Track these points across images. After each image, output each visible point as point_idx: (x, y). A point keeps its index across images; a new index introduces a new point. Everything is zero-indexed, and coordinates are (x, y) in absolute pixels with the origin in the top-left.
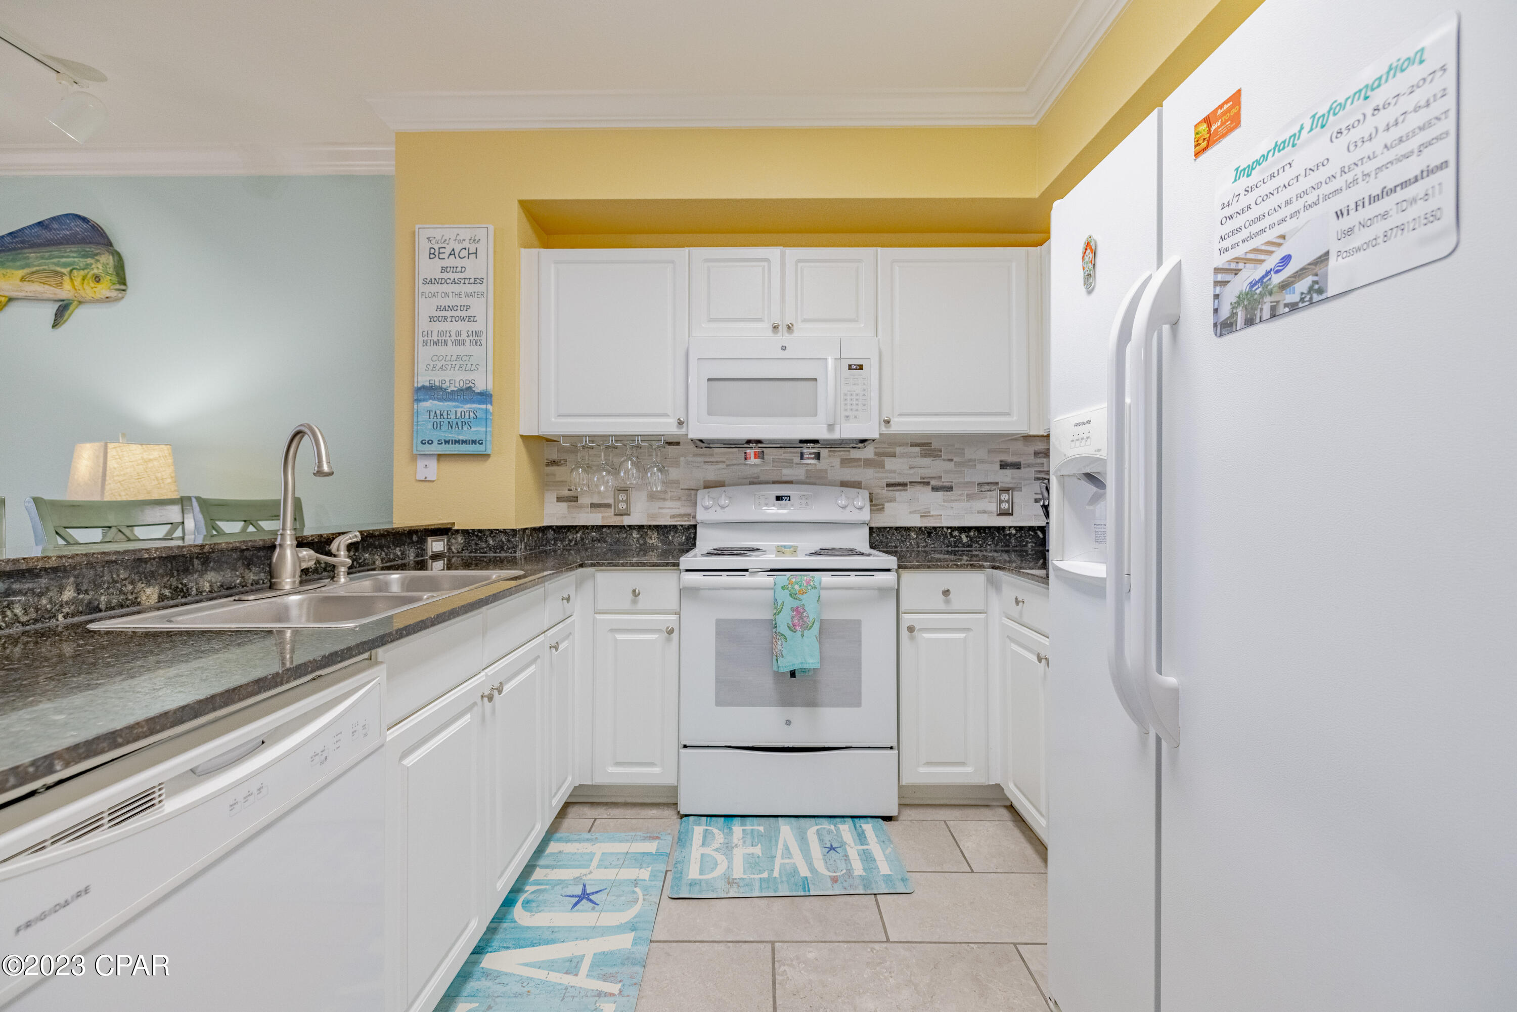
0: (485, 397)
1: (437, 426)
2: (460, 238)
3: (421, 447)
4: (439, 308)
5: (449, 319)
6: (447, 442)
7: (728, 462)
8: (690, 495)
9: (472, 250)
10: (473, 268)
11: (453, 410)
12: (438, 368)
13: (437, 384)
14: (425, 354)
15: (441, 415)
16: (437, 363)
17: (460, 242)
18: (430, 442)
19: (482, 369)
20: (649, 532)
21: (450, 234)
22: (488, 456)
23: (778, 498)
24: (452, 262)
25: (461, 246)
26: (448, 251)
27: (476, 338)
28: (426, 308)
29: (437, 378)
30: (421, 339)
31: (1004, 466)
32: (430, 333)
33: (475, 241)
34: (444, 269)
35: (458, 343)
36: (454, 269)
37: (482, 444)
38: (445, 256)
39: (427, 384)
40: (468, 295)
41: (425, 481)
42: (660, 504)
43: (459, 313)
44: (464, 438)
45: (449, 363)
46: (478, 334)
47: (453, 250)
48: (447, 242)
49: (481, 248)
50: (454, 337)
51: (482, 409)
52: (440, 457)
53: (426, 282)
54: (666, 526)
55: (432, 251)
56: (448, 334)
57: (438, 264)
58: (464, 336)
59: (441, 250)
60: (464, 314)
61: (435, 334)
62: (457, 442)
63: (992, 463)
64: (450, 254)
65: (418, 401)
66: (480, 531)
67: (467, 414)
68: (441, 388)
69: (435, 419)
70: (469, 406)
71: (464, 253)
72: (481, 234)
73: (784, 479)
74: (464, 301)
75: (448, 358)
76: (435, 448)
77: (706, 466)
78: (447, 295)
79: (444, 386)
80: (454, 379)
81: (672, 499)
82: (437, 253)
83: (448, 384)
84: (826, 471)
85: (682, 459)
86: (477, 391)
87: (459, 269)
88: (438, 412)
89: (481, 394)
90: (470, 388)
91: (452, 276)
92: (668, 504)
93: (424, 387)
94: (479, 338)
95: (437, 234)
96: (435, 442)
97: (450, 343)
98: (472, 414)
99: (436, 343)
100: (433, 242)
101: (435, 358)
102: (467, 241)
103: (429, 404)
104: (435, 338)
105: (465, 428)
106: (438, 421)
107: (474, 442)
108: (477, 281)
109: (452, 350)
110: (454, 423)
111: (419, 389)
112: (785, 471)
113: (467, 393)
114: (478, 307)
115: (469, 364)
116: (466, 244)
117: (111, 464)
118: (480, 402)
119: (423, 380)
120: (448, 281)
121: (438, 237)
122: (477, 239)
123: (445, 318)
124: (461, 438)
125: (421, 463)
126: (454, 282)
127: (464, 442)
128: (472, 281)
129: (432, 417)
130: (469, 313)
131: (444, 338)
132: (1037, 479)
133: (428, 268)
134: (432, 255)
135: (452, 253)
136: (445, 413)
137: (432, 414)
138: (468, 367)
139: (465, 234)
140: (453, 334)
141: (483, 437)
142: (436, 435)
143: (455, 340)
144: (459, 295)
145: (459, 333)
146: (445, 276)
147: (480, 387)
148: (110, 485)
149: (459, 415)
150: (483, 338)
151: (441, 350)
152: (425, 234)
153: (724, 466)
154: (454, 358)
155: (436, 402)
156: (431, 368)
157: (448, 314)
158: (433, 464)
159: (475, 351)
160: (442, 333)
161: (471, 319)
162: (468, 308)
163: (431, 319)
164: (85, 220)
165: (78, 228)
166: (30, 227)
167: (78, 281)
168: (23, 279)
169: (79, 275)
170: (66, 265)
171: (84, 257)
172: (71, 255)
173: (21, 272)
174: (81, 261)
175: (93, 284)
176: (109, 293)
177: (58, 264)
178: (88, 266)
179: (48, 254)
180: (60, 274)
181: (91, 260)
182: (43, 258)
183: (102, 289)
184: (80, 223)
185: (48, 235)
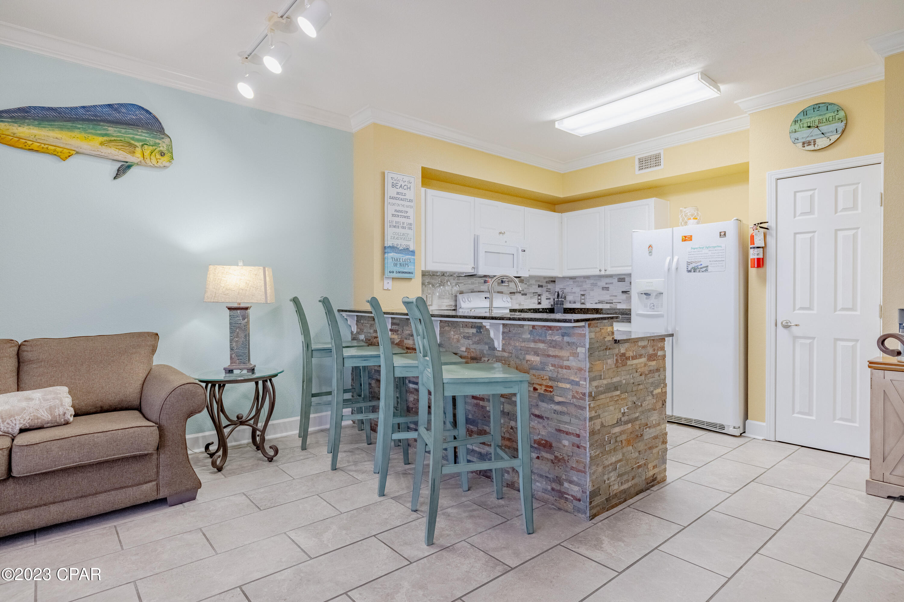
0: (413, 253)
1: (395, 265)
2: (404, 180)
3: (389, 274)
4: (396, 211)
5: (400, 216)
6: (399, 272)
8: (452, 297)
9: (408, 186)
10: (410, 194)
11: (402, 258)
12: (395, 238)
13: (395, 246)
14: (390, 232)
15: (397, 260)
16: (395, 236)
17: (404, 182)
18: (393, 272)
19: (412, 240)
21: (400, 177)
22: (413, 278)
24: (400, 190)
25: (404, 184)
26: (399, 186)
28: (390, 210)
29: (395, 243)
30: (388, 224)
31: (539, 286)
32: (392, 221)
33: (409, 183)
34: (398, 193)
35: (403, 228)
36: (401, 194)
37: (412, 274)
39: (390, 245)
40: (407, 207)
41: (388, 290)
42: (442, 300)
43: (403, 214)
45: (400, 236)
46: (410, 224)
47: (401, 185)
48: (399, 181)
49: (413, 186)
50: (401, 225)
51: (412, 258)
52: (394, 279)
53: (390, 198)
55: (393, 184)
56: (399, 223)
57: (395, 190)
58: (405, 225)
59: (397, 184)
60: (405, 215)
61: (394, 222)
62: (403, 272)
63: (536, 285)
64: (400, 187)
65: (387, 253)
67: (407, 260)
68: (397, 248)
69: (395, 262)
70: (407, 256)
71: (405, 187)
72: (412, 180)
73: (482, 290)
74: (405, 209)
75: (399, 234)
76: (395, 275)
78: (399, 205)
79: (398, 247)
80: (401, 243)
81: (446, 298)
82: (395, 185)
83: (399, 246)
86: (410, 250)
87: (403, 194)
88: (396, 259)
89: (412, 251)
90: (408, 248)
91: (401, 197)
92: (445, 300)
93: (390, 247)
94: (411, 227)
95: (395, 176)
96: (395, 272)
97: (400, 227)
98: (409, 260)
99: (395, 227)
100: (394, 180)
101: (394, 234)
102: (407, 182)
103: (392, 255)
104: (394, 224)
105: (406, 266)
106: (396, 262)
107: (410, 273)
108: (411, 201)
109: (401, 231)
110: (402, 264)
111: (386, 247)
113: (407, 251)
114: (411, 212)
115: (408, 237)
116: (406, 183)
118: (412, 255)
119: (388, 243)
120: (399, 199)
121: (396, 178)
122: (410, 181)
124: (405, 271)
125: (386, 282)
126: (401, 200)
127: (406, 273)
128: (408, 200)
129: (393, 261)
130: (407, 215)
131: (398, 225)
132: (547, 291)
133: (391, 191)
134: (393, 186)
135: (401, 186)
136: (398, 259)
137: (394, 259)
138: (407, 239)
139: (406, 179)
140: (401, 224)
141: (412, 271)
142: (395, 269)
143: (402, 226)
144: (403, 206)
145: (403, 223)
146: (398, 196)
147: (411, 249)
149: (404, 260)
150: (413, 226)
151: (396, 230)
152: (389, 175)
154: (402, 234)
155: (395, 254)
156: (393, 238)
157: (399, 214)
158: (390, 281)
159: (410, 232)
160: (396, 222)
161: (408, 217)
162: (407, 212)
163: (392, 215)
164: (147, 111)
165: (143, 116)
166: (101, 106)
167: (147, 153)
168: (102, 144)
169: (148, 150)
170: (138, 140)
171: (153, 137)
172: (142, 135)
173: (101, 139)
174: (152, 141)
175: (158, 156)
176: (167, 164)
177: (133, 139)
178: (156, 144)
179: (123, 131)
180: (135, 147)
181: (157, 141)
182: (120, 132)
183: (164, 161)
184: (143, 112)
185: (118, 115)
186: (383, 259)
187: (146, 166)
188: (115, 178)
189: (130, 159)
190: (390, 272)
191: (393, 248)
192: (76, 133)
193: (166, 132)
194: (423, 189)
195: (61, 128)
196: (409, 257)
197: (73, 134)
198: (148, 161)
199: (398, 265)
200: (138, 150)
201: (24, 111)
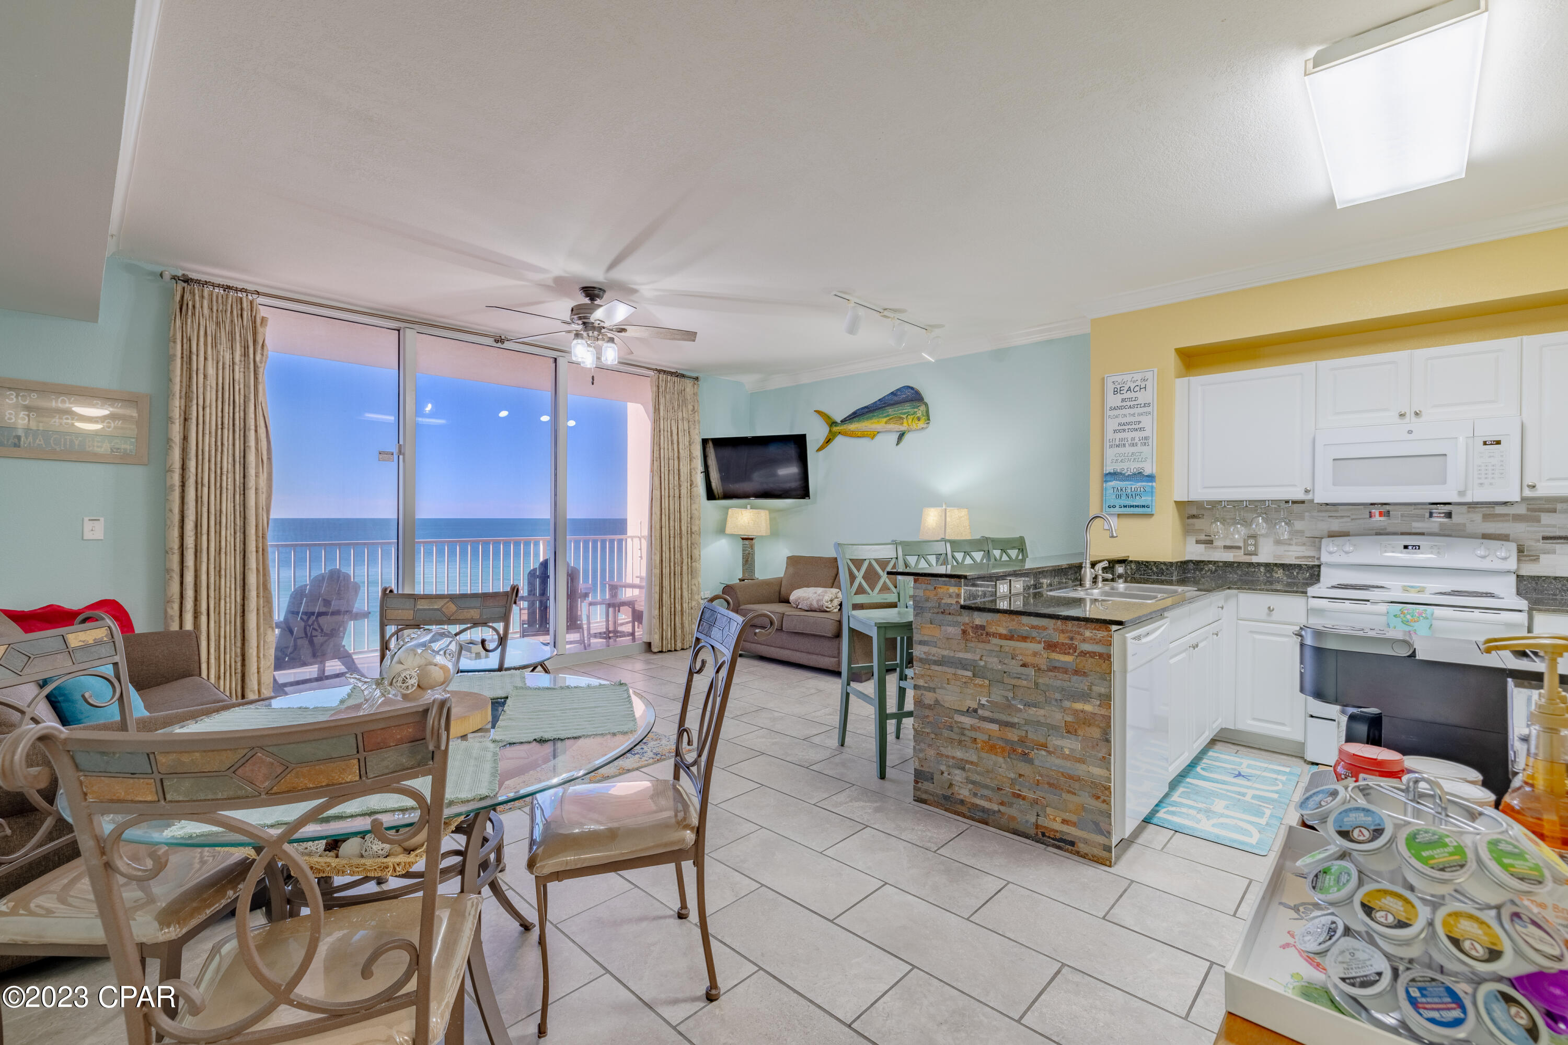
0: (1151, 478)
1: (1119, 497)
2: (1135, 379)
3: (1108, 509)
4: (1120, 424)
5: (1127, 431)
6: (1125, 506)
7: (1354, 517)
8: (1314, 542)
9: (1143, 386)
10: (1143, 397)
11: (1129, 487)
12: (1119, 461)
13: (1119, 471)
14: (1110, 453)
15: (1122, 490)
16: (1119, 458)
17: (1134, 382)
18: (1114, 507)
19: (1149, 460)
20: (1275, 568)
21: (1126, 378)
22: (1153, 515)
23: (1406, 547)
24: (1129, 395)
25: (1135, 384)
26: (1126, 389)
27: (1145, 441)
28: (1111, 425)
29: (1118, 467)
30: (1108, 444)
32: (1114, 440)
33: (1144, 380)
34: (1123, 400)
35: (1133, 445)
36: (1130, 399)
37: (1149, 507)
38: (1124, 392)
39: (1112, 471)
40: (1140, 414)
42: (1286, 547)
43: (1133, 426)
44: (1137, 504)
45: (1127, 458)
46: (1146, 438)
47: (1130, 387)
48: (1125, 383)
49: (1149, 384)
50: (1130, 442)
51: (1149, 485)
52: (1119, 515)
53: (1111, 409)
54: (1291, 565)
55: (1116, 390)
56: (1126, 440)
57: (1119, 397)
58: (1137, 440)
59: (1122, 389)
60: (1137, 427)
61: (1118, 440)
62: (1132, 506)
64: (1127, 391)
65: (1106, 481)
66: (1147, 562)
67: (1139, 489)
68: (1121, 474)
69: (1117, 493)
70: (1140, 484)
71: (1137, 389)
72: (1149, 375)
74: (1137, 419)
75: (1126, 455)
76: (1117, 510)
77: (1330, 520)
78: (1125, 416)
79: (1123, 472)
80: (1130, 467)
81: (1297, 544)
82: (1119, 391)
83: (1126, 471)
84: (1464, 525)
85: (1307, 514)
86: (1146, 474)
87: (1133, 399)
88: (1119, 488)
89: (1148, 476)
90: (1140, 473)
91: (1128, 403)
92: (1293, 548)
93: (1110, 473)
94: (1147, 441)
95: (1119, 379)
96: (1118, 507)
97: (1127, 445)
98: (1142, 489)
99: (1118, 446)
100: (1116, 384)
101: (1117, 455)
102: (1139, 381)
103: (1113, 483)
104: (1117, 443)
105: (1137, 498)
106: (1119, 493)
107: (1143, 506)
108: (1146, 405)
109: (1129, 450)
110: (1130, 495)
111: (1107, 474)
112: (1415, 525)
113: (1138, 476)
114: (1146, 422)
115: (1140, 458)
116: (1138, 383)
117: (948, 519)
118: (1148, 481)
119: (1109, 469)
120: (1126, 407)
121: (1120, 381)
122: (1146, 379)
123: (1124, 430)
124: (1135, 504)
126: (1130, 407)
127: (1137, 506)
128: (1143, 405)
130: (1140, 426)
131: (1124, 442)
133: (1113, 400)
134: (1115, 392)
135: (1129, 389)
136: (1124, 489)
137: (1115, 490)
138: (1140, 460)
139: (1138, 377)
140: (1129, 440)
141: (1150, 504)
142: (1118, 502)
144: (1134, 415)
145: (1133, 439)
146: (1124, 404)
147: (1147, 472)
148: (948, 530)
149: (1133, 489)
150: (1150, 441)
151: (1121, 450)
152: (1110, 380)
153: (1349, 520)
154: (1130, 455)
155: (1118, 482)
156: (1115, 461)
157: (1126, 427)
158: (1115, 520)
159: (1144, 449)
160: (1122, 439)
161: (1142, 429)
162: (1140, 422)
163: (1115, 431)
164: (912, 388)
165: (909, 393)
166: (888, 395)
167: (910, 421)
168: (886, 423)
169: (910, 418)
170: (905, 413)
171: (913, 408)
172: (907, 408)
173: (885, 420)
174: (912, 411)
175: (916, 422)
176: (925, 426)
177: (901, 414)
178: (914, 413)
179: (897, 409)
180: (902, 419)
181: (916, 410)
182: (895, 411)
183: (921, 424)
184: (910, 390)
185: (896, 398)
186: (1103, 490)
187: (914, 430)
188: (898, 445)
189: (903, 428)
190: (1110, 506)
191: (1114, 475)
192: (875, 420)
193: (925, 400)
194: (1183, 382)
195: (867, 419)
196: (1144, 484)
197: (872, 421)
198: (912, 427)
199: (1124, 497)
200: (905, 420)
201: (854, 413)
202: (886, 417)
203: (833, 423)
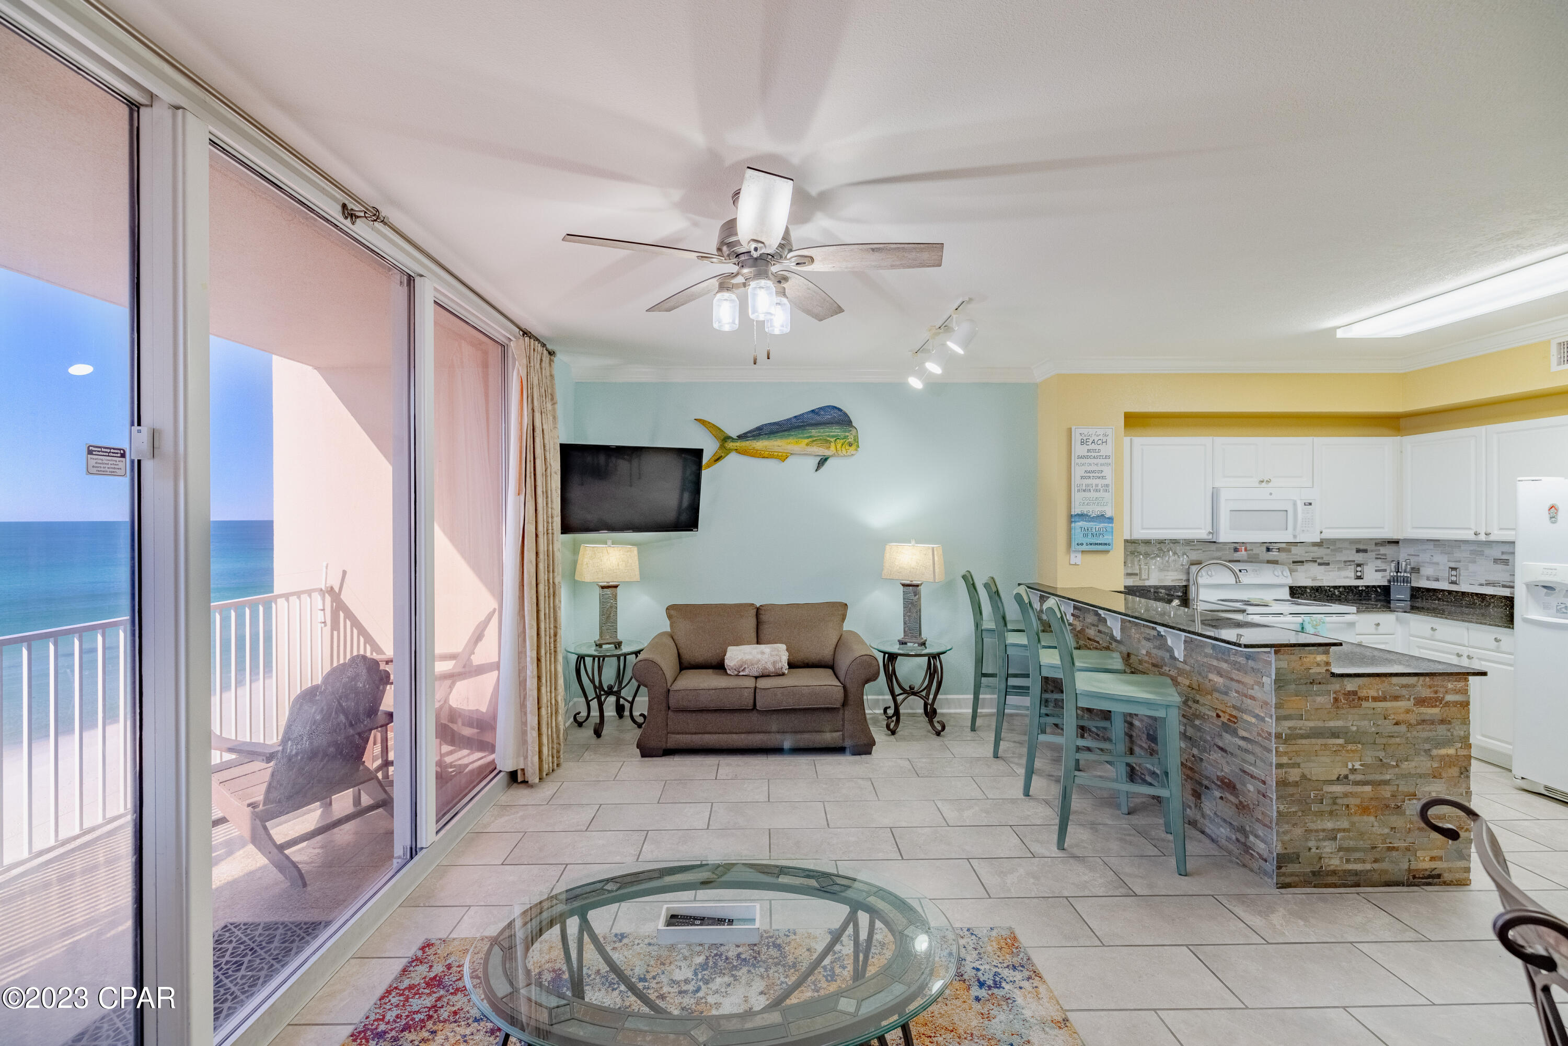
0: (1111, 519)
1: (1086, 536)
2: (1097, 433)
3: (1077, 547)
4: (1086, 472)
5: (1091, 478)
6: (1091, 544)
9: (1104, 440)
10: (1105, 450)
11: (1094, 527)
12: (1086, 504)
13: (1086, 513)
14: (1077, 497)
15: (1088, 530)
16: (1085, 501)
17: (1097, 436)
18: (1082, 544)
19: (1110, 504)
21: (1092, 431)
22: (1108, 551)
24: (1093, 447)
25: (1098, 438)
26: (1091, 441)
27: (1106, 488)
28: (1078, 472)
29: (1085, 509)
30: (1075, 489)
31: (1359, 551)
32: (1081, 485)
33: (1105, 435)
34: (1089, 451)
35: (1097, 491)
36: (1094, 450)
37: (1110, 545)
38: (1090, 443)
39: (1079, 513)
40: (1102, 465)
41: (1075, 564)
43: (1097, 474)
45: (1092, 501)
46: (1107, 486)
47: (1094, 440)
48: (1090, 436)
49: (1108, 439)
51: (1110, 526)
52: (1084, 552)
53: (1078, 457)
55: (1083, 441)
56: (1091, 486)
57: (1086, 447)
58: (1100, 487)
59: (1088, 440)
60: (1099, 475)
61: (1084, 486)
62: (1096, 544)
63: (1351, 550)
65: (1073, 522)
67: (1102, 529)
68: (1087, 515)
69: (1084, 532)
70: (1103, 525)
71: (1100, 442)
72: (1109, 432)
74: (1100, 468)
75: (1091, 499)
76: (1084, 548)
78: (1090, 464)
79: (1089, 514)
80: (1094, 510)
81: (1172, 571)
82: (1085, 442)
83: (1091, 513)
84: (1258, 554)
86: (1107, 517)
87: (1097, 451)
88: (1086, 528)
89: (1109, 518)
90: (1103, 515)
91: (1093, 454)
93: (1078, 515)
94: (1108, 488)
95: (1085, 431)
96: (1085, 544)
97: (1092, 491)
98: (1105, 529)
99: (1084, 491)
100: (1083, 435)
101: (1085, 499)
102: (1101, 435)
103: (1081, 524)
104: (1083, 488)
105: (1101, 536)
106: (1087, 533)
107: (1106, 544)
108: (1107, 457)
109: (1093, 495)
110: (1095, 534)
111: (1074, 516)
113: (1101, 517)
114: (1107, 471)
115: (1103, 502)
116: (1101, 437)
118: (1107, 522)
119: (1076, 510)
120: (1091, 457)
121: (1086, 433)
122: (1107, 434)
123: (1089, 477)
124: (1099, 542)
125: (1073, 555)
126: (1094, 457)
127: (1100, 544)
128: (1104, 457)
129: (1082, 531)
130: (1102, 475)
131: (1089, 488)
133: (1079, 450)
134: (1082, 443)
135: (1093, 442)
136: (1090, 529)
137: (1083, 529)
138: (1102, 504)
139: (1100, 432)
140: (1094, 486)
141: (1110, 542)
142: (1085, 540)
143: (1095, 489)
144: (1097, 465)
145: (1097, 485)
146: (1089, 454)
147: (1108, 515)
149: (1097, 529)
150: (1110, 488)
151: (1087, 494)
152: (1077, 431)
154: (1094, 499)
155: (1085, 523)
156: (1082, 504)
157: (1091, 475)
158: (1079, 555)
159: (1106, 495)
160: (1087, 485)
161: (1103, 478)
162: (1102, 471)
163: (1082, 477)
164: (837, 409)
165: (835, 414)
166: (807, 413)
167: (839, 446)
168: (807, 445)
169: (840, 442)
170: (833, 437)
171: (844, 432)
172: (836, 431)
173: (806, 441)
174: (842, 434)
175: (847, 447)
176: (855, 452)
177: (829, 436)
178: (846, 437)
179: (822, 430)
180: (831, 442)
181: (847, 434)
182: (819, 432)
183: (852, 450)
184: (836, 411)
185: (818, 418)
186: (1070, 530)
187: (839, 456)
188: (816, 470)
189: (827, 453)
190: (1078, 544)
191: (1082, 516)
192: (790, 440)
194: (1127, 440)
195: (781, 438)
196: (1106, 525)
197: (789, 441)
198: (840, 452)
199: (1090, 535)
200: (833, 444)
201: (759, 429)
202: (808, 437)
203: (727, 438)
